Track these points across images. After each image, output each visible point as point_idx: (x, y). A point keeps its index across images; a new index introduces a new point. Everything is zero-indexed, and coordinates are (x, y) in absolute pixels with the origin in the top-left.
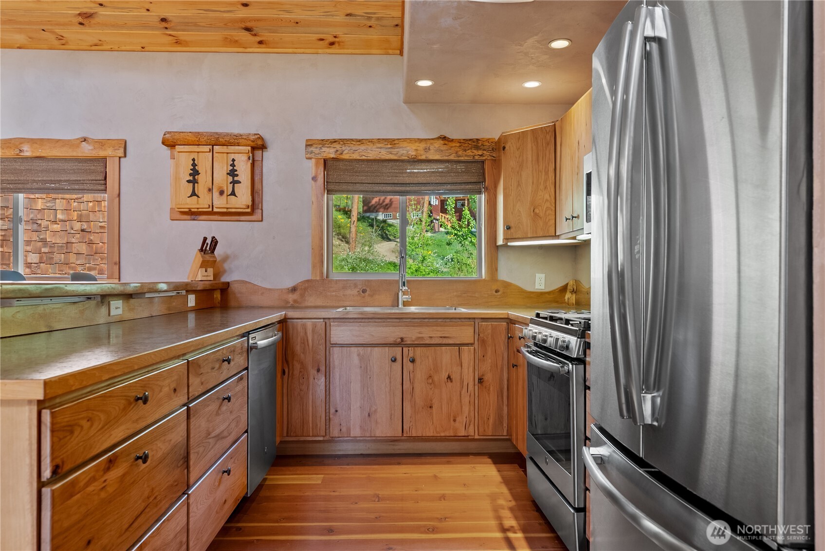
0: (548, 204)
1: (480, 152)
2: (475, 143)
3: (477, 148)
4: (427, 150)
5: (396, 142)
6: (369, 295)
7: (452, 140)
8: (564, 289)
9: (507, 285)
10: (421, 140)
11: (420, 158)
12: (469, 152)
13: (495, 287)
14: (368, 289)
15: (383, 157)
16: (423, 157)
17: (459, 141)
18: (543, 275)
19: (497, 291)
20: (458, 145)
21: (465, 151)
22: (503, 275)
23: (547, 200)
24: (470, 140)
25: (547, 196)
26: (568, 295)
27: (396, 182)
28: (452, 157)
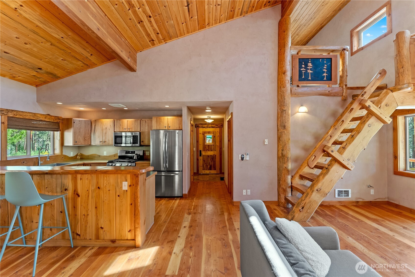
0: (89, 137)
1: (59, 121)
2: (58, 118)
3: (59, 119)
4: (45, 118)
5: (35, 114)
6: (25, 163)
7: (52, 116)
8: (77, 155)
9: (65, 156)
10: (43, 115)
11: (43, 120)
12: (57, 120)
13: (62, 157)
14: (25, 162)
15: (31, 118)
16: (44, 120)
17: (53, 116)
18: (72, 153)
19: (63, 158)
20: (54, 118)
21: (56, 120)
22: (64, 154)
23: (88, 137)
24: (56, 116)
25: (89, 136)
26: (78, 157)
27: (34, 126)
28: (52, 121)
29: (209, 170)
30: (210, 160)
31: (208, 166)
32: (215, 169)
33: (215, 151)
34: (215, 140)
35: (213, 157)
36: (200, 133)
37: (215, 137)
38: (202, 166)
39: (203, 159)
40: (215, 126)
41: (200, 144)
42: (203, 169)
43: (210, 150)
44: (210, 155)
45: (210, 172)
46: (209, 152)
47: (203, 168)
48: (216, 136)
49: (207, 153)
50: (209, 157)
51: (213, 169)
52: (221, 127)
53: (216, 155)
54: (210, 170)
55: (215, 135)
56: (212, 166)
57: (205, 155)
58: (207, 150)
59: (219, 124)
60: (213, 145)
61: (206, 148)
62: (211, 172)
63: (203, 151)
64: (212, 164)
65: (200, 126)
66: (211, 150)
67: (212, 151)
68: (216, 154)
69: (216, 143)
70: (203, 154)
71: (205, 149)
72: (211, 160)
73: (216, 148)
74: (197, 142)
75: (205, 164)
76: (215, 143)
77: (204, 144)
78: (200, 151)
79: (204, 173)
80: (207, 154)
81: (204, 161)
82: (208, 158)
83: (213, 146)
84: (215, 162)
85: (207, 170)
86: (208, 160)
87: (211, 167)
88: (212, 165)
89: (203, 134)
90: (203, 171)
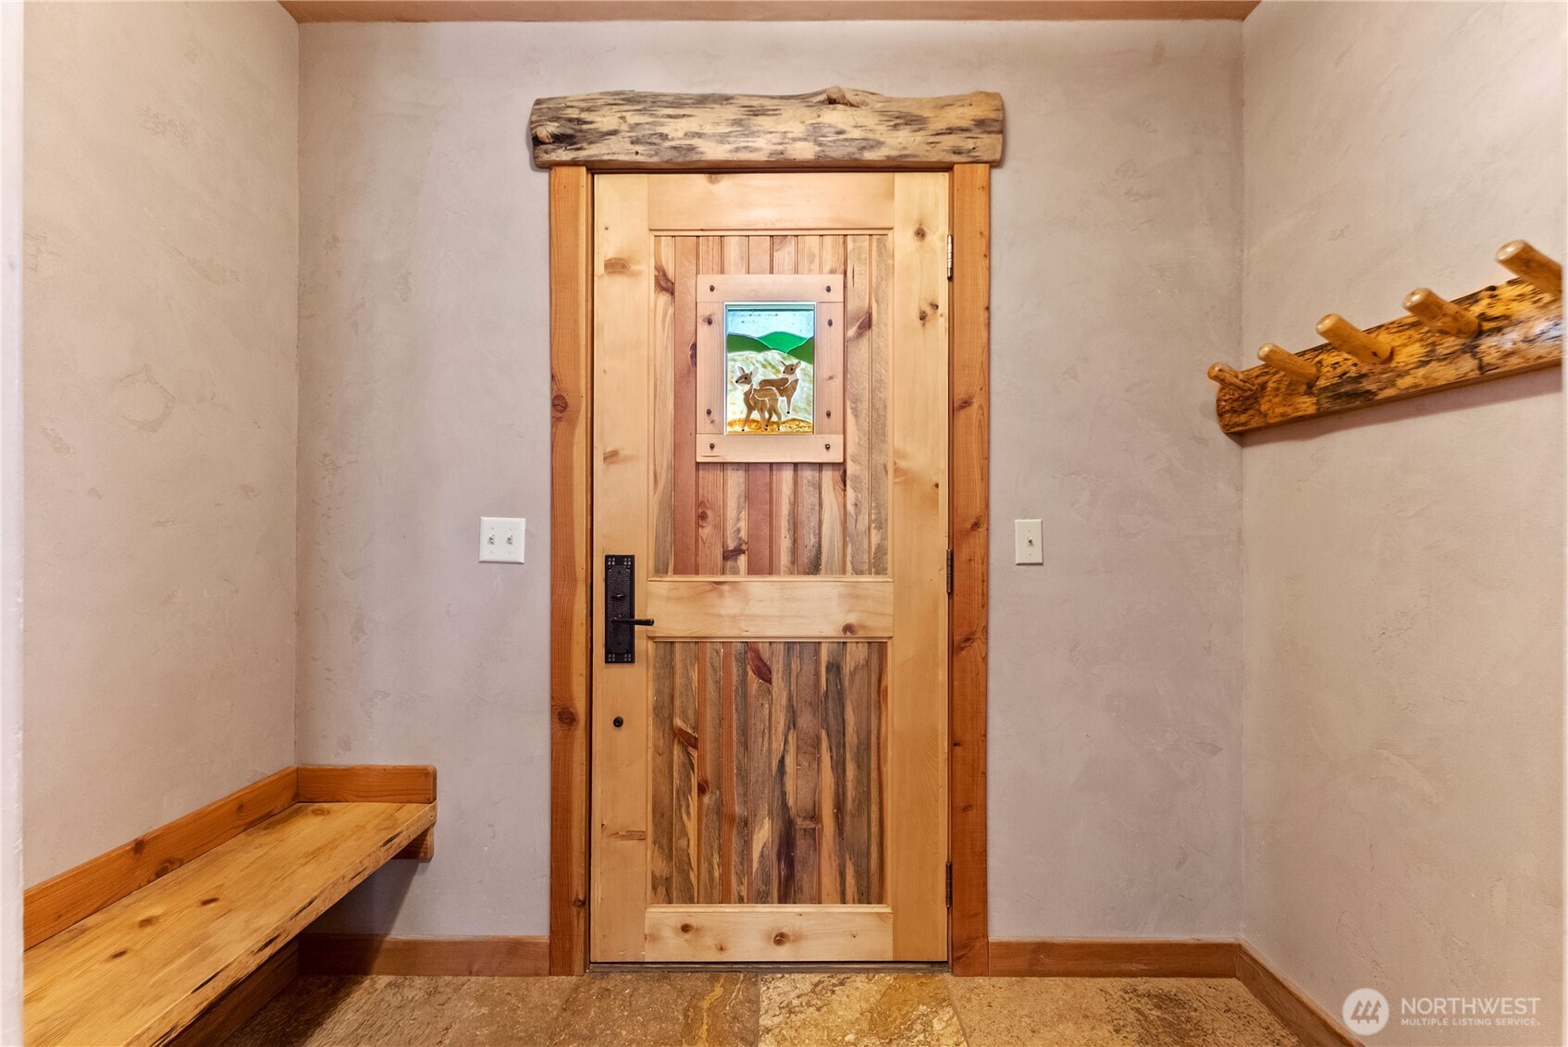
29: (762, 898)
30: (781, 720)
31: (746, 826)
32: (870, 891)
33: (878, 566)
34: (876, 387)
35: (835, 668)
36: (618, 266)
37: (867, 324)
38: (644, 823)
39: (663, 711)
40: (881, 132)
41: (611, 457)
42: (671, 887)
43: (784, 558)
44: (789, 646)
45: (780, 939)
46: (759, 586)
47: (661, 867)
48: (896, 314)
49: (729, 605)
50: (764, 673)
51: (829, 881)
52: (986, 145)
53: (879, 648)
54: (788, 892)
55: (875, 291)
56: (814, 835)
57: (698, 642)
58: (730, 555)
59: (943, 105)
60: (840, 467)
61: (720, 527)
62: (798, 938)
63: (660, 570)
64: (816, 790)
65: (605, 121)
66: (806, 556)
67: (814, 568)
68: (880, 626)
69: (896, 439)
70: (661, 629)
71: (706, 532)
72: (806, 720)
73: (881, 525)
74: (560, 405)
75: (702, 790)
76: (876, 433)
77: (677, 448)
78: (620, 568)
79: (673, 948)
80: (727, 630)
81: (689, 742)
82: (754, 683)
83: (828, 476)
84: (870, 750)
85: (725, 899)
86: (744, 731)
87: (802, 845)
88: (815, 816)
89: (665, 284)
90: (667, 915)
